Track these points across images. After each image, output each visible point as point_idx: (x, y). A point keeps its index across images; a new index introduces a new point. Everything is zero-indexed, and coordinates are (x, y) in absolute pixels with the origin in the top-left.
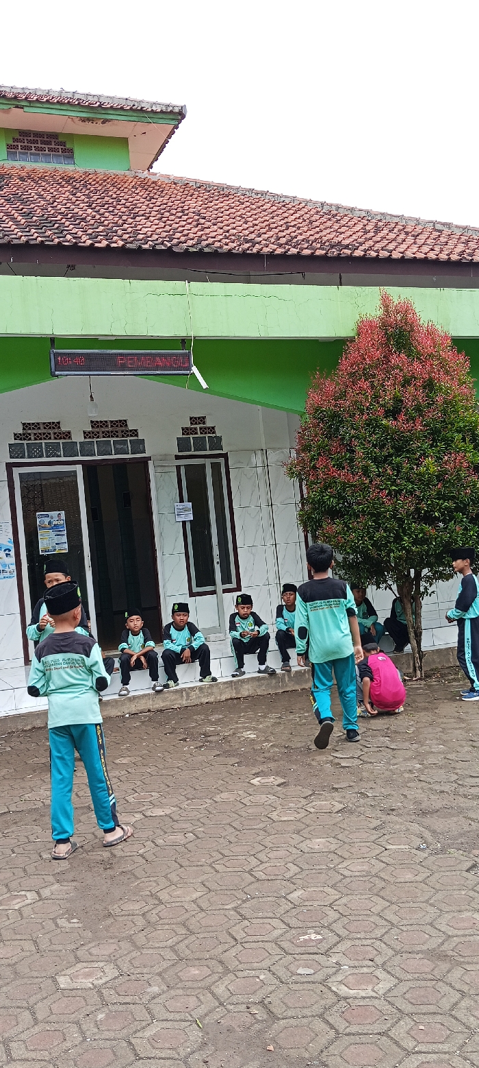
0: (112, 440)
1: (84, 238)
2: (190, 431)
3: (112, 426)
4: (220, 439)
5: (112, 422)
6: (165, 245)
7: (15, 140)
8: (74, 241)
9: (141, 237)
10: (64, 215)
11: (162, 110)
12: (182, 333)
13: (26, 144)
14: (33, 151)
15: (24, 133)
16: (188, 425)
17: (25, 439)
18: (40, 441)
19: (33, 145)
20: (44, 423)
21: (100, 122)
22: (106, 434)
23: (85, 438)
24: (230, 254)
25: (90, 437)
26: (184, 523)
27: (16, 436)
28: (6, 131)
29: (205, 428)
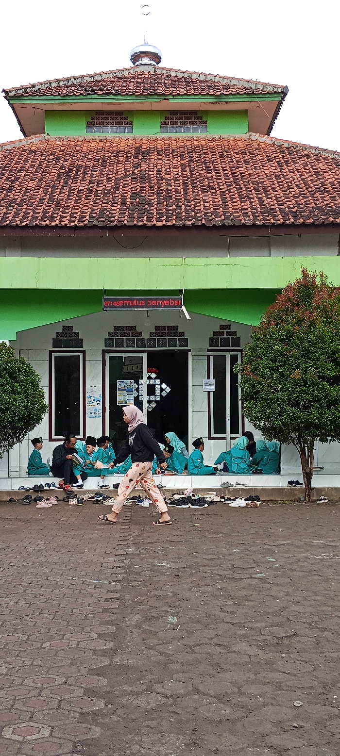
0: (167, 338)
2: (219, 334)
3: (168, 330)
4: (239, 339)
5: (168, 327)
7: (167, 118)
11: (268, 92)
12: (178, 287)
13: (174, 120)
14: (179, 125)
15: (173, 113)
16: (218, 330)
17: (114, 336)
19: (179, 121)
20: (127, 327)
21: (224, 103)
22: (164, 334)
23: (150, 336)
25: (154, 336)
27: (110, 334)
28: (161, 112)
29: (230, 332)
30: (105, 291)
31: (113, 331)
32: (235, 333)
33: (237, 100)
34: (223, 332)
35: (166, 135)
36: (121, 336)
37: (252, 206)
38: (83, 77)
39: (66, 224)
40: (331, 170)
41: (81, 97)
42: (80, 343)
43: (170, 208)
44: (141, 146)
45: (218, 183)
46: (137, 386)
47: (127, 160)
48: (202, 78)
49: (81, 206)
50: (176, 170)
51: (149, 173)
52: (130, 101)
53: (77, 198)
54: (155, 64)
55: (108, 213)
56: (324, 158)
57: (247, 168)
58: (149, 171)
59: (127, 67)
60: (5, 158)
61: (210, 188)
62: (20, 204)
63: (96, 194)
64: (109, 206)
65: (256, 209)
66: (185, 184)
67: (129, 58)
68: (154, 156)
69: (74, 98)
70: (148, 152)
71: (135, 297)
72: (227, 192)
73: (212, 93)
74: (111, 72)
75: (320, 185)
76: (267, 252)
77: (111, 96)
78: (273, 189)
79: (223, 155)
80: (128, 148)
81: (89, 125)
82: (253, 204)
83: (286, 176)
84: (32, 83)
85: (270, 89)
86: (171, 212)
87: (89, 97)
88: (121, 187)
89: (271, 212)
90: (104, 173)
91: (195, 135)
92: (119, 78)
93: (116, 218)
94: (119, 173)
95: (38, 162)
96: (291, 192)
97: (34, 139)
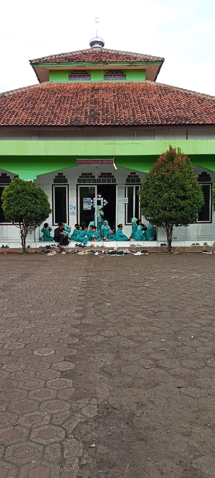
4: (140, 179)
5: (107, 173)
7: (107, 73)
11: (155, 61)
12: (112, 155)
13: (110, 74)
15: (110, 71)
16: (130, 175)
17: (82, 178)
20: (88, 173)
22: (105, 177)
23: (99, 178)
28: (104, 70)
29: (135, 176)
30: (78, 157)
31: (81, 175)
32: (137, 176)
33: (140, 64)
34: (132, 176)
35: (106, 81)
36: (85, 178)
37: (147, 116)
38: (67, 54)
39: (59, 125)
40: (184, 98)
41: (66, 63)
42: (66, 181)
43: (108, 117)
44: (95, 87)
45: (131, 104)
46: (92, 201)
47: (88, 93)
48: (124, 54)
49: (66, 116)
50: (111, 98)
51: (99, 100)
52: (89, 65)
53: (65, 112)
54: (101, 47)
55: (79, 119)
56: (181, 93)
57: (144, 97)
58: (98, 98)
59: (89, 48)
60: (31, 93)
61: (127, 107)
62: (38, 115)
63: (73, 110)
64: (80, 116)
65: (148, 117)
66: (115, 106)
67: (89, 44)
68: (101, 92)
69: (63, 63)
70: (97, 90)
71: (92, 159)
72: (135, 109)
73: (128, 61)
74: (81, 51)
75: (179, 106)
76: (153, 138)
77: (81, 63)
78: (157, 107)
79: (133, 91)
80: (89, 87)
81: (70, 76)
82: (147, 115)
83: (163, 101)
84: (43, 57)
85: (156, 59)
86: (108, 118)
87: (70, 63)
88: (85, 106)
89: (156, 118)
90: (77, 100)
91: (120, 81)
92: (84, 54)
93: (83, 121)
94: (84, 100)
95: (46, 95)
96: (165, 109)
97: (44, 84)
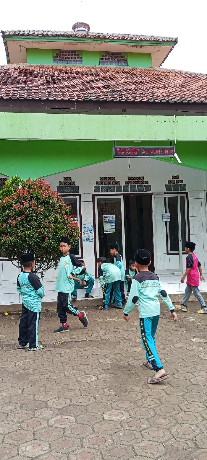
0: (137, 185)
1: (131, 98)
2: (171, 182)
3: (137, 179)
4: (185, 185)
5: (137, 177)
6: (166, 100)
7: (103, 56)
8: (126, 99)
9: (155, 96)
10: (122, 88)
11: (167, 40)
12: (171, 139)
13: (107, 58)
14: (110, 60)
15: (107, 53)
16: (171, 179)
17: (100, 184)
18: (107, 185)
19: (110, 58)
20: (109, 178)
21: (139, 47)
22: (134, 183)
23: (125, 184)
24: (195, 103)
25: (127, 184)
26: (166, 222)
27: (97, 183)
28: (101, 52)
29: (179, 181)
31: (99, 181)
32: (182, 181)
34: (174, 181)
36: (105, 184)
39: (69, 99)
41: (52, 38)
42: (76, 189)
44: (91, 70)
47: (87, 74)
51: (107, 80)
52: (83, 42)
54: (87, 30)
59: (72, 31)
68: (103, 74)
69: (47, 38)
70: (97, 73)
71: (138, 147)
74: (64, 32)
77: (72, 38)
80: (83, 71)
81: (55, 58)
88: (93, 85)
91: (122, 67)
